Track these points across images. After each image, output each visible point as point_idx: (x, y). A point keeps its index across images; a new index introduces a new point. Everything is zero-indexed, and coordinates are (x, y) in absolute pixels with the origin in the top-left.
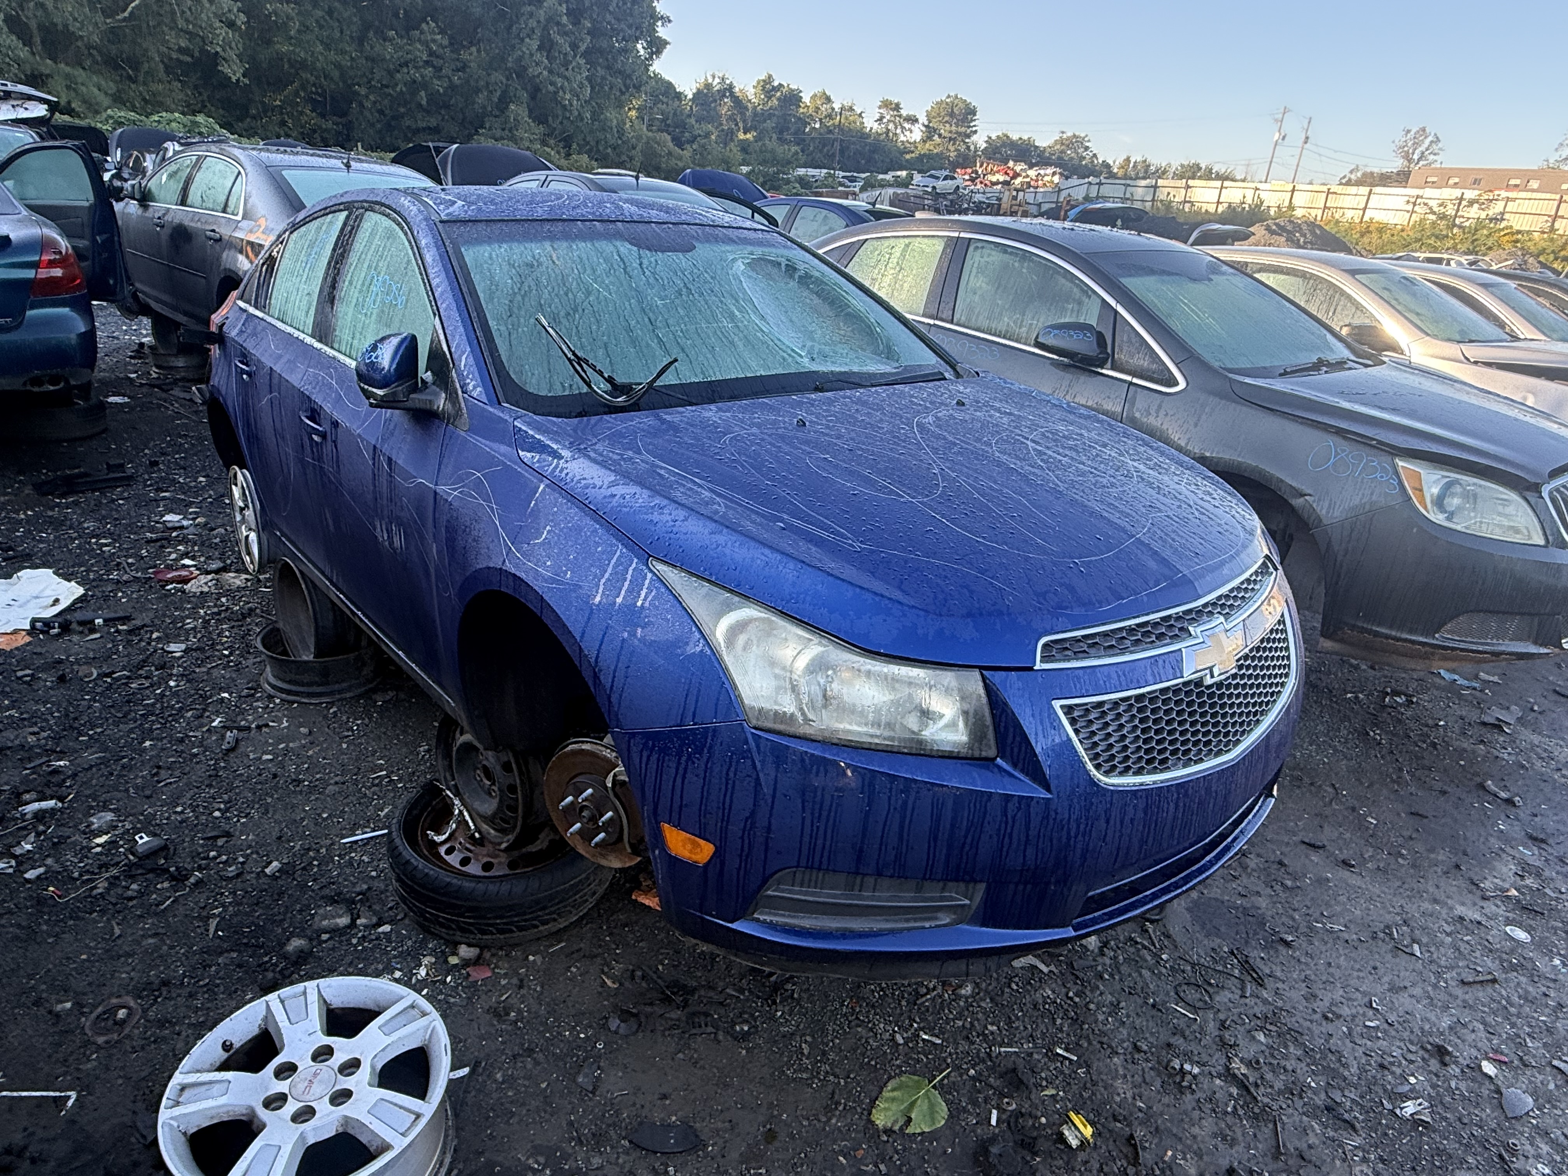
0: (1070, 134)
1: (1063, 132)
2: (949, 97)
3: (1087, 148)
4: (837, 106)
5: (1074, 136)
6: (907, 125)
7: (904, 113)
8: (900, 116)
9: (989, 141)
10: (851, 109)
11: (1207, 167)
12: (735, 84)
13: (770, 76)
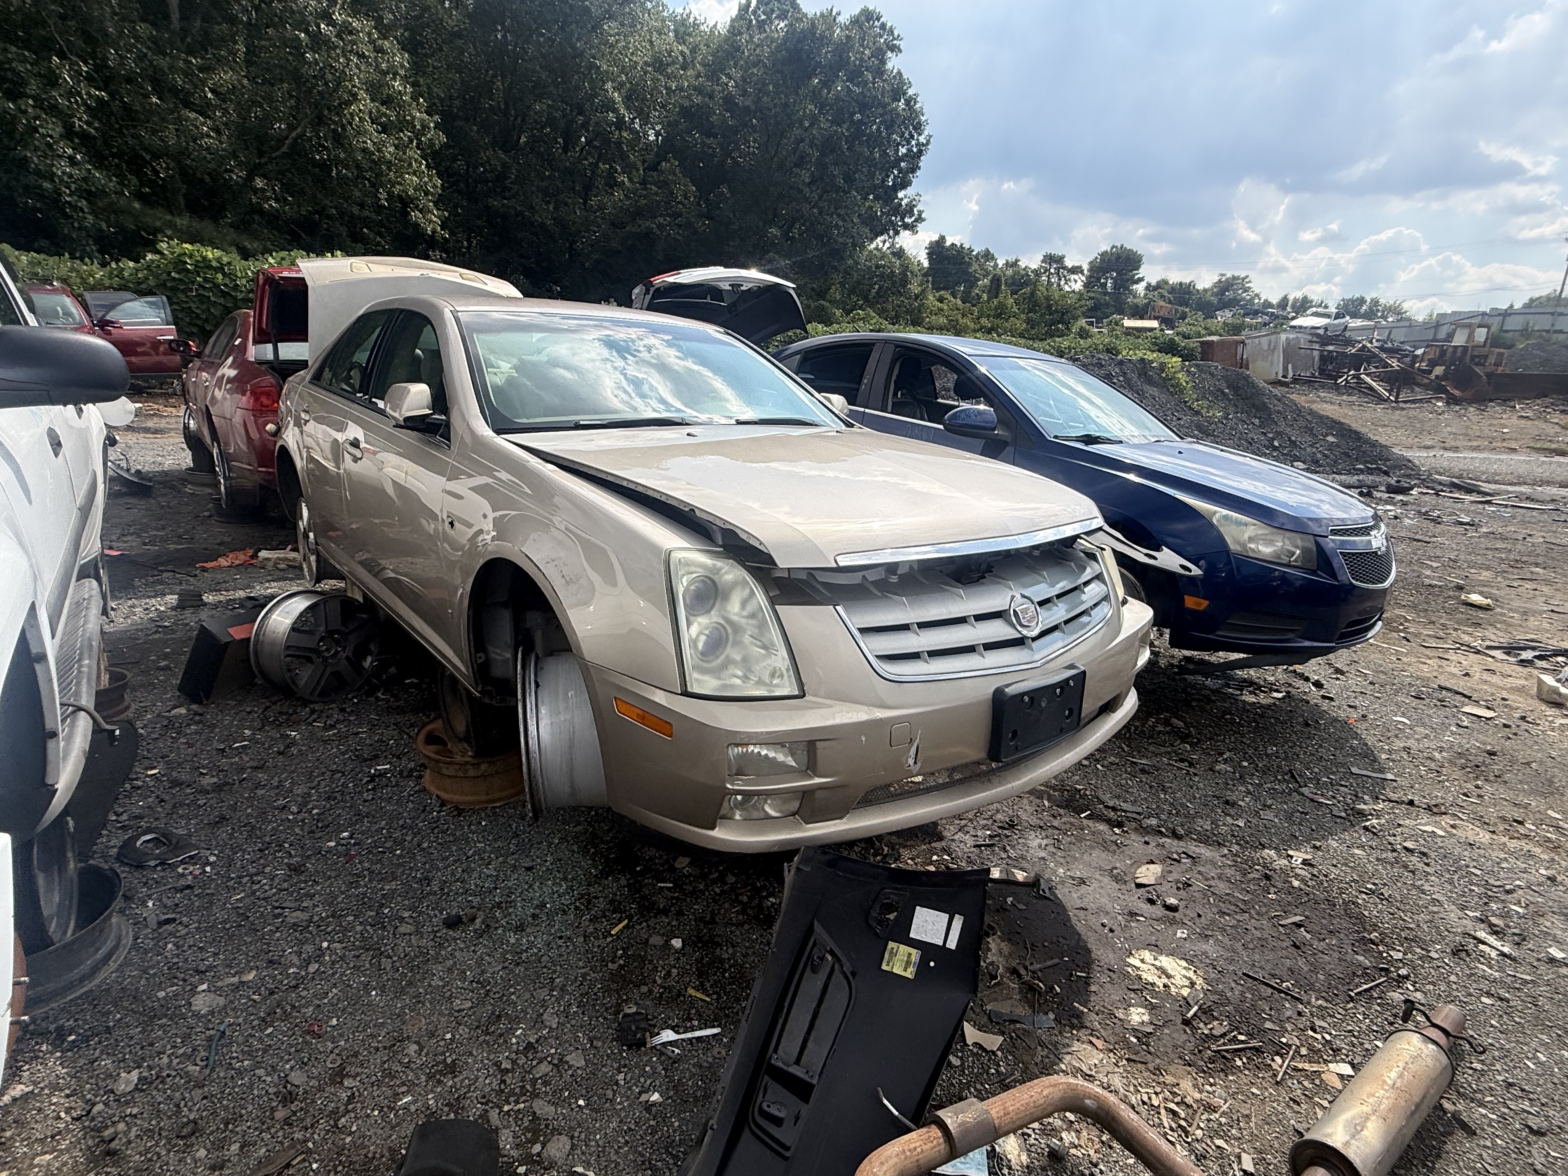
0: (1229, 275)
1: (1222, 275)
2: (1113, 247)
3: (1246, 290)
4: (1001, 263)
5: (1234, 278)
6: (1073, 277)
7: (1069, 263)
8: (1064, 268)
9: (1148, 287)
10: (1015, 264)
11: (1372, 300)
12: (904, 247)
13: (942, 238)
